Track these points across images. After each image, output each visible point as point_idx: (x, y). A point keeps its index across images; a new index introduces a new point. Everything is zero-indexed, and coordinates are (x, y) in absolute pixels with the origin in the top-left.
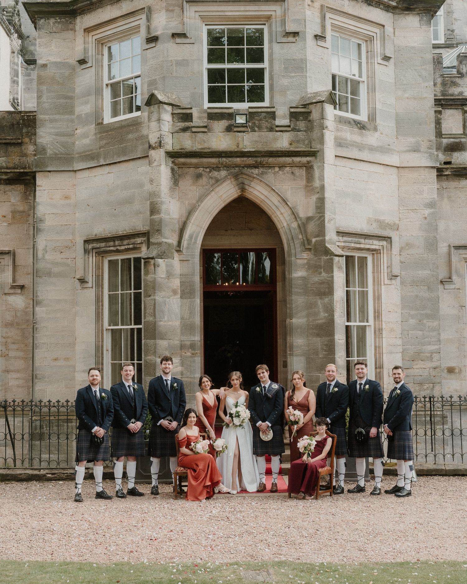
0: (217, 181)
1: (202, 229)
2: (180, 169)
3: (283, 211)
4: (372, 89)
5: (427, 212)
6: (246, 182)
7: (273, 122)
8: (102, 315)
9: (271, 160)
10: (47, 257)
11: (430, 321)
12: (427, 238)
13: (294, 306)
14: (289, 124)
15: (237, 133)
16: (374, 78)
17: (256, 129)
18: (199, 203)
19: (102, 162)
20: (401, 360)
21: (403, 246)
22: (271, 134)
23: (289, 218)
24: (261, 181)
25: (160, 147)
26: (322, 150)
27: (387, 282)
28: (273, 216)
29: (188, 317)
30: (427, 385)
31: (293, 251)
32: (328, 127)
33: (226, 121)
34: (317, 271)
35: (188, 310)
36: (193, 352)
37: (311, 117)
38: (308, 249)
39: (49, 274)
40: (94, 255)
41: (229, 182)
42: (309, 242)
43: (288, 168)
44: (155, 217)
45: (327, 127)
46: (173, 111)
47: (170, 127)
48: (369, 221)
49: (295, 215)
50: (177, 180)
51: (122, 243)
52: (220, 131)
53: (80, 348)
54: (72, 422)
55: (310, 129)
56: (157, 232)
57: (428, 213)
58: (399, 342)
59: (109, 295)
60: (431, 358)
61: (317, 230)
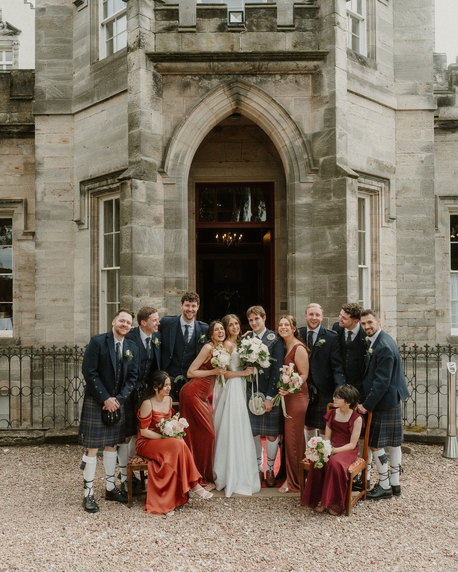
0: (208, 90)
1: (190, 148)
2: (165, 77)
3: (285, 126)
4: (372, 27)
5: (424, 155)
6: (242, 92)
7: (274, 20)
8: (98, 256)
9: (271, 64)
10: (46, 200)
11: (426, 264)
12: (424, 182)
13: (297, 237)
14: (292, 24)
15: (231, 33)
16: (374, 15)
17: (254, 28)
18: (187, 116)
19: (96, 100)
20: (396, 303)
21: (399, 189)
22: (271, 35)
23: (292, 134)
24: (260, 90)
25: (139, 46)
26: (334, 50)
27: (385, 224)
28: (273, 133)
29: (173, 250)
30: (421, 328)
31: (296, 174)
32: (341, 24)
33: (218, 19)
34: (325, 196)
35: (173, 242)
36: (179, 290)
37: (320, 14)
38: (314, 170)
39: (48, 217)
40: (90, 196)
41: (221, 91)
42: (316, 162)
43: (291, 76)
44: (135, 131)
45: (338, 23)
46: (155, 7)
47: (152, 25)
48: (369, 160)
49: (298, 129)
50: (160, 89)
51: (114, 181)
52: (211, 31)
53: (77, 289)
54: (70, 362)
55: (318, 28)
56: (136, 148)
57: (425, 157)
58: (394, 285)
59: (105, 236)
60: (425, 302)
61: (325, 148)
